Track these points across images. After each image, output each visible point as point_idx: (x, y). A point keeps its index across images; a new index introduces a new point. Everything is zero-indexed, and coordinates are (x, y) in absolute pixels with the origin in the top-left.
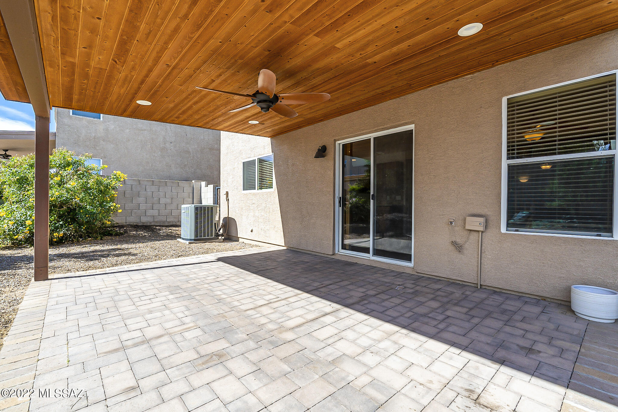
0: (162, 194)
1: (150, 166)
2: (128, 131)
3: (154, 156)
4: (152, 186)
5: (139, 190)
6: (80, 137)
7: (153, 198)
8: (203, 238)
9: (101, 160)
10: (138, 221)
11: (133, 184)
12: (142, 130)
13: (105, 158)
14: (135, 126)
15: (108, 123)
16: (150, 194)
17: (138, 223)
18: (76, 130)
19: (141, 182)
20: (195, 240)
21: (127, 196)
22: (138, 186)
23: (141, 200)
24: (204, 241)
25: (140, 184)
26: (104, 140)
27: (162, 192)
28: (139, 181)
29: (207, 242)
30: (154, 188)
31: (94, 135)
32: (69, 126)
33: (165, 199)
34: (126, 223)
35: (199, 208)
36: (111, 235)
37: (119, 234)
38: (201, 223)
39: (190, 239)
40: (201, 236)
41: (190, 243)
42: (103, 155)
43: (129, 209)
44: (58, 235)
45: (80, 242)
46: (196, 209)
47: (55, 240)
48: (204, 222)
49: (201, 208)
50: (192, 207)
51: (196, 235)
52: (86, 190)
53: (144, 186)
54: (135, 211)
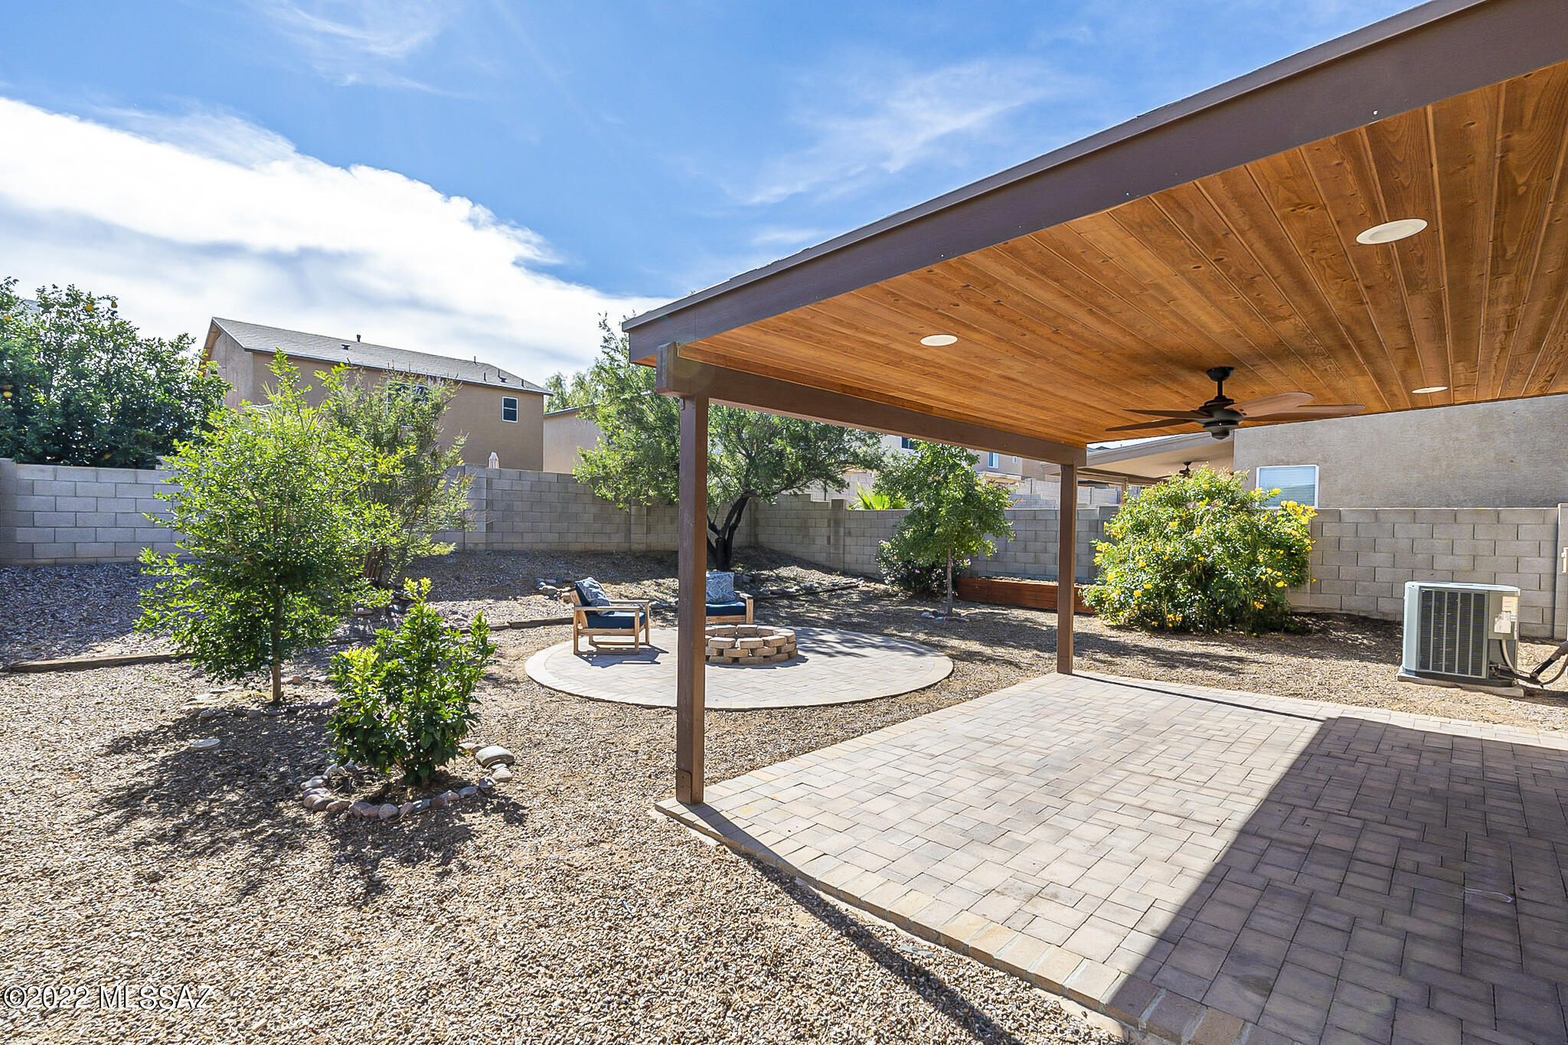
0: (1440, 545)
1: (1444, 467)
4: (1410, 526)
5: (1375, 535)
8: (1443, 672)
9: (1317, 468)
10: (1372, 607)
11: (1361, 520)
13: (1324, 461)
16: (1404, 544)
17: (1369, 612)
19: (1380, 516)
20: (1417, 674)
21: (1345, 548)
22: (1372, 525)
23: (1381, 558)
24: (1450, 683)
25: (1377, 519)
27: (1441, 539)
28: (1376, 513)
29: (1458, 687)
30: (1416, 530)
33: (1451, 557)
34: (1341, 610)
35: (1433, 594)
36: (1287, 631)
37: (1303, 631)
38: (1438, 633)
39: (1407, 671)
40: (1437, 667)
41: (1402, 679)
42: (1320, 456)
43: (1349, 578)
44: (1174, 617)
45: (1216, 634)
46: (1425, 595)
47: (1171, 625)
48: (1451, 630)
49: (1440, 593)
50: (1411, 590)
51: (1423, 663)
52: (1222, 541)
53: (1389, 526)
54: (1364, 583)
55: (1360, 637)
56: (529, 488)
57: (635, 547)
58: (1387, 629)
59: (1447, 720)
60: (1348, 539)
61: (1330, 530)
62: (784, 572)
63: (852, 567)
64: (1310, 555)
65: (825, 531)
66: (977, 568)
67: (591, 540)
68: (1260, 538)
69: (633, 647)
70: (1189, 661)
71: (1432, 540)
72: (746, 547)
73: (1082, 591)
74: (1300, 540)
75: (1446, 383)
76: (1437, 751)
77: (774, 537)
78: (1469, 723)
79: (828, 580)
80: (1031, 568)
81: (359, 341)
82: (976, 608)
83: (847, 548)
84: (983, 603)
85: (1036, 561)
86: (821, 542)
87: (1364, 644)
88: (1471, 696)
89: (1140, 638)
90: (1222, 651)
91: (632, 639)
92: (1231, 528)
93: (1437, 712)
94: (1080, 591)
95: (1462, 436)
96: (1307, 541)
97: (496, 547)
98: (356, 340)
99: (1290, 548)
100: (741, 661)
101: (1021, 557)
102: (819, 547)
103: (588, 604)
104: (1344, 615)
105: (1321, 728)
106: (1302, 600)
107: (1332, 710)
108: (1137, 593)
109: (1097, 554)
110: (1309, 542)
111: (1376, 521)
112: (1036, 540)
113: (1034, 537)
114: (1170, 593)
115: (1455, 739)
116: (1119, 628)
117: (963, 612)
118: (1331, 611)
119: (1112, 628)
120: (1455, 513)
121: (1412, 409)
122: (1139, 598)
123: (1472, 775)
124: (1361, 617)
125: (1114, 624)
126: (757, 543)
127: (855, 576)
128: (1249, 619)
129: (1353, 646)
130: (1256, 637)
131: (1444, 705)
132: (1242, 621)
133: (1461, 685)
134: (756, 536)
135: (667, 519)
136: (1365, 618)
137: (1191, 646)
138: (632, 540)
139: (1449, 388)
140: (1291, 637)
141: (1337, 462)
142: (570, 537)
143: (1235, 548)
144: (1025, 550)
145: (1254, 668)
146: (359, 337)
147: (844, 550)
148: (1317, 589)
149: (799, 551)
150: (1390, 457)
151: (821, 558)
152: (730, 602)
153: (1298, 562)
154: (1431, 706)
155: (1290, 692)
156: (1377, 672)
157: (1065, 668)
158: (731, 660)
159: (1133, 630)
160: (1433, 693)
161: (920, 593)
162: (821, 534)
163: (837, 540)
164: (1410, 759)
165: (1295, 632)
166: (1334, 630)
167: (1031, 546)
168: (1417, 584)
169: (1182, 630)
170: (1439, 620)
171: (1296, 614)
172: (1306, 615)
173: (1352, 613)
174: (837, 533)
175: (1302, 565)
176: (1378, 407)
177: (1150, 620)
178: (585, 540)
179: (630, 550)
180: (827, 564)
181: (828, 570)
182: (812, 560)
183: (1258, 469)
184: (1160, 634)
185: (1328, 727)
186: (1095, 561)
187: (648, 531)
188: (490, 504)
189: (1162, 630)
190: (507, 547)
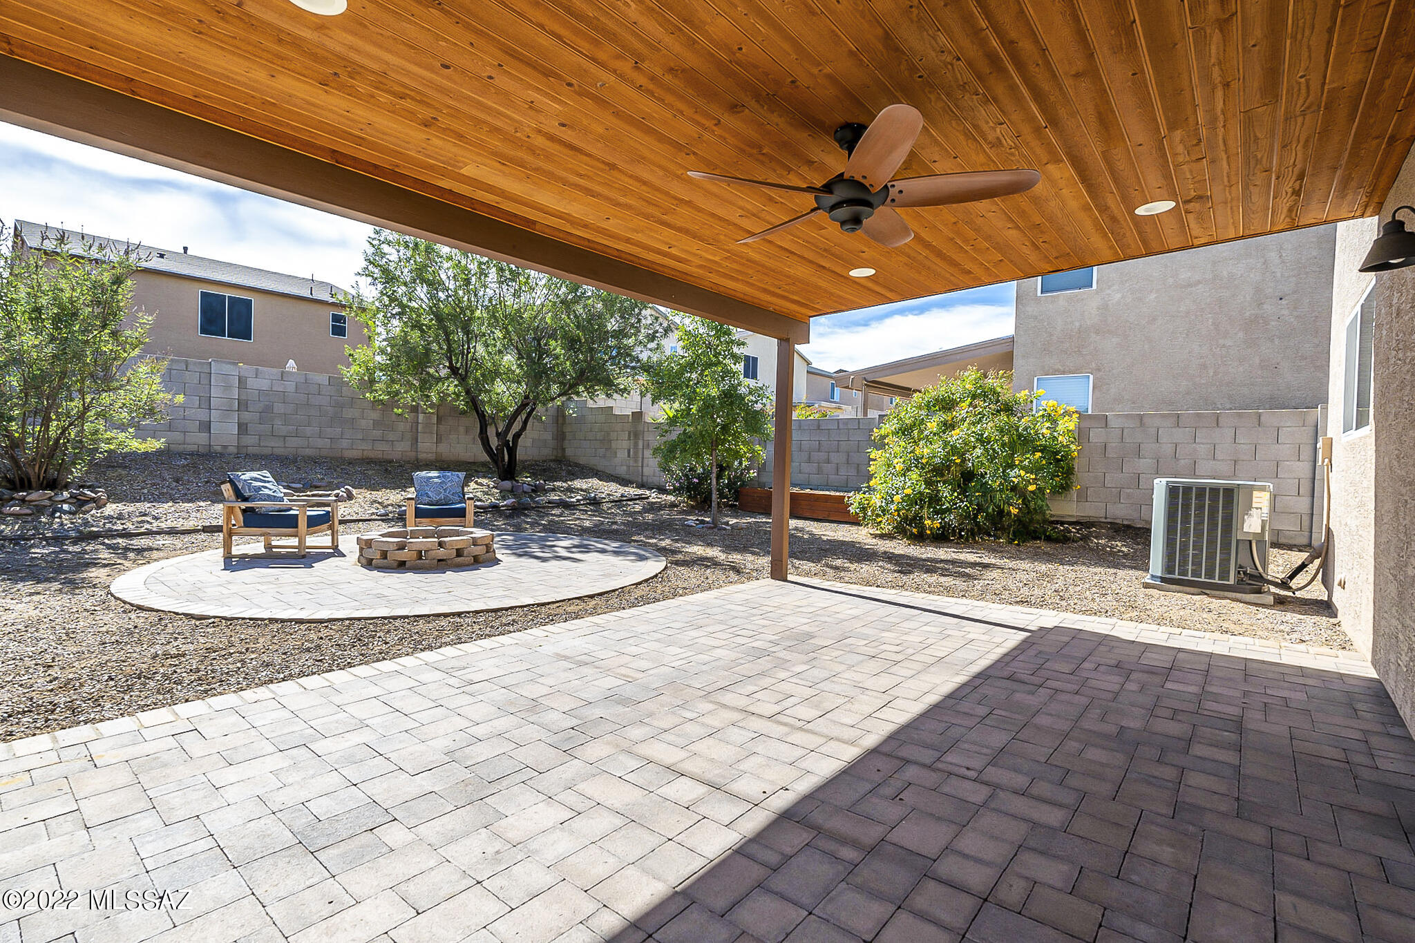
0: (1202, 450)
2: (1153, 296)
3: (1224, 346)
4: (1174, 430)
5: (1140, 441)
6: (1052, 335)
7: (1178, 460)
8: (1190, 579)
9: (1091, 377)
10: (1135, 515)
11: (1126, 425)
12: (1190, 285)
13: (1099, 370)
14: (1171, 281)
15: (1109, 292)
16: (1167, 449)
17: (1133, 520)
18: (1046, 324)
19: (1145, 420)
20: (1163, 580)
21: (1111, 454)
22: (1137, 429)
23: (1144, 464)
25: (1142, 424)
26: (1097, 333)
27: (1203, 444)
28: (1141, 417)
29: (1205, 594)
30: (1181, 435)
31: (1077, 324)
32: (1036, 318)
33: (1213, 463)
34: (1106, 518)
35: (1181, 489)
36: (1049, 539)
37: (1064, 539)
38: (1185, 533)
39: (1153, 576)
40: (1184, 573)
41: (1147, 586)
42: (1094, 365)
43: (1114, 486)
44: (932, 524)
45: (977, 542)
46: (1172, 491)
47: (928, 532)
48: (1199, 533)
49: (1187, 489)
50: (1160, 485)
51: (1169, 568)
52: (982, 442)
53: (1153, 431)
54: (1128, 491)
55: (1120, 544)
56: (293, 390)
57: (422, 456)
58: (1138, 534)
59: (1179, 631)
60: (1114, 445)
61: (1097, 435)
62: (578, 484)
63: (650, 480)
64: (1077, 461)
65: (625, 444)
66: (764, 479)
67: (370, 448)
68: (1022, 442)
69: (297, 550)
70: (929, 567)
71: (1194, 445)
72: (551, 461)
73: (849, 497)
74: (1068, 446)
75: (1172, 196)
76: (1151, 671)
77: (579, 451)
78: (1201, 634)
79: (616, 490)
80: (815, 479)
81: (185, 252)
82: (751, 517)
83: (645, 461)
84: (762, 514)
85: (819, 471)
86: (622, 455)
87: (1123, 552)
88: (1215, 603)
89: (900, 547)
90: (972, 558)
91: (294, 541)
92: (989, 428)
93: (1171, 621)
94: (846, 499)
95: (1229, 342)
96: (1073, 447)
97: (251, 450)
98: (182, 251)
99: (1057, 453)
100: (408, 565)
101: (806, 467)
102: (620, 461)
103: (245, 499)
104: (1108, 523)
105: (1025, 641)
106: (1067, 508)
107: (1048, 618)
108: (897, 498)
109: (871, 463)
110: (1075, 448)
111: (1141, 426)
112: (819, 451)
113: (817, 447)
114: (935, 499)
115: (1181, 655)
116: (882, 536)
117: (733, 521)
118: (1096, 520)
119: (875, 536)
120: (1218, 417)
121: (1147, 255)
122: (898, 503)
123: (1184, 706)
124: (1124, 525)
125: (878, 532)
126: (564, 456)
127: (650, 489)
128: (1009, 526)
129: (1112, 554)
130: (1018, 545)
131: (1181, 613)
132: (1003, 529)
133: (1208, 592)
134: (563, 450)
135: (462, 429)
136: (1128, 527)
137: (943, 553)
138: (419, 449)
139: (1177, 203)
140: (1053, 545)
141: (1110, 371)
142: (345, 443)
143: (994, 450)
144: (809, 461)
145: (995, 574)
146: (185, 249)
147: (643, 462)
148: (1083, 496)
149: (601, 464)
150: (1159, 365)
151: (622, 471)
152: (452, 504)
153: (1063, 468)
154: (1166, 614)
155: (1018, 599)
156: (1126, 580)
157: (778, 573)
158: (396, 564)
159: (895, 538)
160: (1177, 602)
161: (702, 502)
162: (622, 445)
163: (636, 453)
164: (1111, 682)
165: (1057, 541)
166: (1096, 538)
167: (815, 456)
168: (1164, 480)
169: (941, 537)
170: (1186, 520)
171: (1062, 523)
172: (1070, 523)
173: (1116, 521)
174: (636, 445)
175: (1069, 472)
176: (1107, 254)
177: (910, 528)
178: (363, 448)
179: (417, 460)
180: (627, 477)
181: (624, 482)
182: (612, 473)
183: (1036, 379)
184: (919, 542)
185: (1036, 640)
186: (870, 469)
187: (439, 440)
188: (243, 405)
189: (920, 538)
190: (268, 451)
